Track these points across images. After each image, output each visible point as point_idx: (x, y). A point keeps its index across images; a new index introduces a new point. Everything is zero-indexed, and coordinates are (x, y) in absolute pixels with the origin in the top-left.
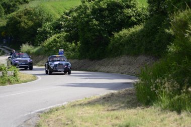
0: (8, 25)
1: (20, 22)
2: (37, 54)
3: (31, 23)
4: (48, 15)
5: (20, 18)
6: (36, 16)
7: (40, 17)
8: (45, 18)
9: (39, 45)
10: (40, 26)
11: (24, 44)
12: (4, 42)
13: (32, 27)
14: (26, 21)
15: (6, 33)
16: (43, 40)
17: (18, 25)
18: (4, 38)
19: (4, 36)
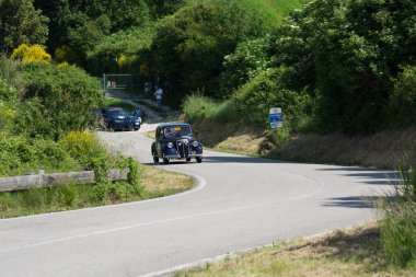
0: (154, 47)
1: (183, 40)
2: (223, 119)
3: (210, 42)
4: (254, 19)
5: (184, 29)
6: (222, 23)
7: (235, 27)
8: (246, 29)
9: (227, 98)
10: (231, 48)
11: (190, 95)
12: (146, 89)
13: (212, 52)
14: (199, 36)
15: (149, 66)
16: (236, 84)
17: (179, 47)
18: (144, 79)
19: (146, 74)
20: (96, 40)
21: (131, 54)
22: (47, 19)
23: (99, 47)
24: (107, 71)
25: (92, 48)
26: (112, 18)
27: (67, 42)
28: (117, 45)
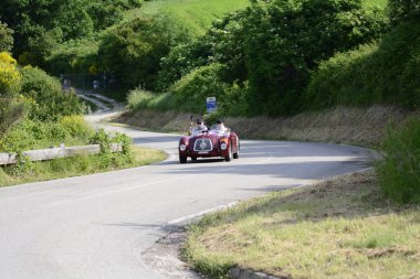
0: (101, 52)
1: (125, 46)
2: (162, 107)
3: (147, 47)
4: (181, 29)
5: (126, 37)
6: (156, 31)
7: (166, 35)
8: (174, 36)
9: (165, 91)
10: (165, 51)
11: (133, 89)
12: (95, 86)
13: (149, 54)
14: (137, 42)
15: (97, 67)
16: (172, 80)
17: (122, 52)
18: (94, 78)
19: (95, 74)
20: (51, 47)
21: (82, 58)
22: (12, 31)
23: (54, 53)
24: (62, 71)
25: (49, 54)
26: (64, 30)
27: (29, 49)
28: (69, 51)
